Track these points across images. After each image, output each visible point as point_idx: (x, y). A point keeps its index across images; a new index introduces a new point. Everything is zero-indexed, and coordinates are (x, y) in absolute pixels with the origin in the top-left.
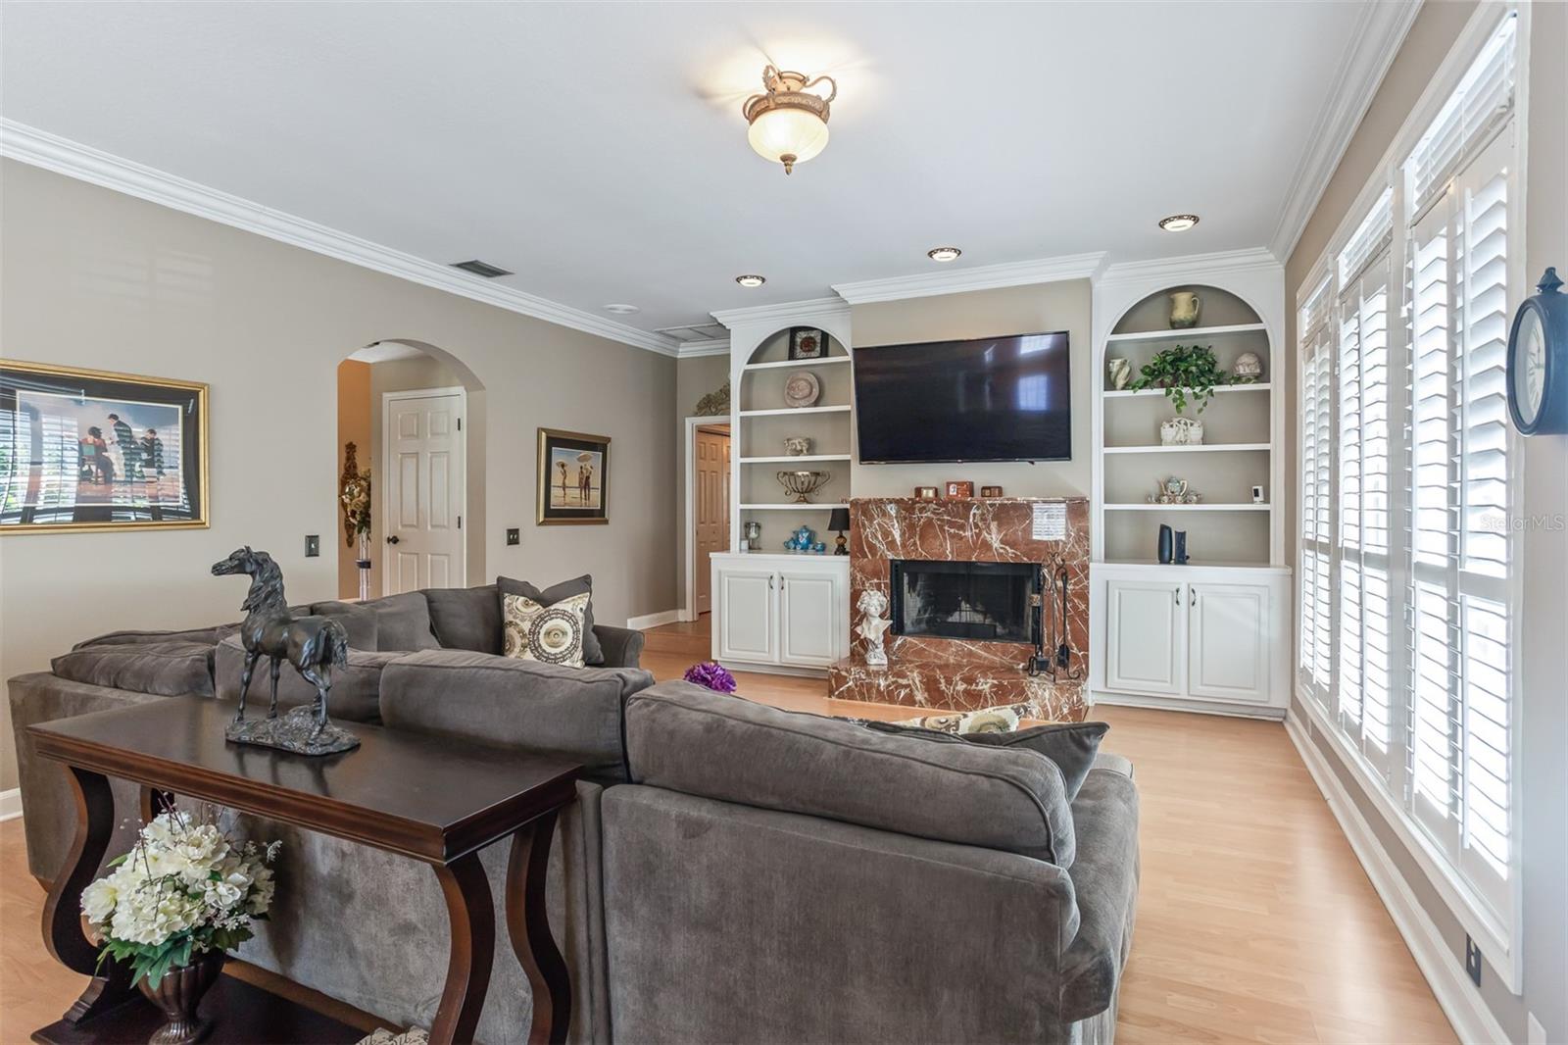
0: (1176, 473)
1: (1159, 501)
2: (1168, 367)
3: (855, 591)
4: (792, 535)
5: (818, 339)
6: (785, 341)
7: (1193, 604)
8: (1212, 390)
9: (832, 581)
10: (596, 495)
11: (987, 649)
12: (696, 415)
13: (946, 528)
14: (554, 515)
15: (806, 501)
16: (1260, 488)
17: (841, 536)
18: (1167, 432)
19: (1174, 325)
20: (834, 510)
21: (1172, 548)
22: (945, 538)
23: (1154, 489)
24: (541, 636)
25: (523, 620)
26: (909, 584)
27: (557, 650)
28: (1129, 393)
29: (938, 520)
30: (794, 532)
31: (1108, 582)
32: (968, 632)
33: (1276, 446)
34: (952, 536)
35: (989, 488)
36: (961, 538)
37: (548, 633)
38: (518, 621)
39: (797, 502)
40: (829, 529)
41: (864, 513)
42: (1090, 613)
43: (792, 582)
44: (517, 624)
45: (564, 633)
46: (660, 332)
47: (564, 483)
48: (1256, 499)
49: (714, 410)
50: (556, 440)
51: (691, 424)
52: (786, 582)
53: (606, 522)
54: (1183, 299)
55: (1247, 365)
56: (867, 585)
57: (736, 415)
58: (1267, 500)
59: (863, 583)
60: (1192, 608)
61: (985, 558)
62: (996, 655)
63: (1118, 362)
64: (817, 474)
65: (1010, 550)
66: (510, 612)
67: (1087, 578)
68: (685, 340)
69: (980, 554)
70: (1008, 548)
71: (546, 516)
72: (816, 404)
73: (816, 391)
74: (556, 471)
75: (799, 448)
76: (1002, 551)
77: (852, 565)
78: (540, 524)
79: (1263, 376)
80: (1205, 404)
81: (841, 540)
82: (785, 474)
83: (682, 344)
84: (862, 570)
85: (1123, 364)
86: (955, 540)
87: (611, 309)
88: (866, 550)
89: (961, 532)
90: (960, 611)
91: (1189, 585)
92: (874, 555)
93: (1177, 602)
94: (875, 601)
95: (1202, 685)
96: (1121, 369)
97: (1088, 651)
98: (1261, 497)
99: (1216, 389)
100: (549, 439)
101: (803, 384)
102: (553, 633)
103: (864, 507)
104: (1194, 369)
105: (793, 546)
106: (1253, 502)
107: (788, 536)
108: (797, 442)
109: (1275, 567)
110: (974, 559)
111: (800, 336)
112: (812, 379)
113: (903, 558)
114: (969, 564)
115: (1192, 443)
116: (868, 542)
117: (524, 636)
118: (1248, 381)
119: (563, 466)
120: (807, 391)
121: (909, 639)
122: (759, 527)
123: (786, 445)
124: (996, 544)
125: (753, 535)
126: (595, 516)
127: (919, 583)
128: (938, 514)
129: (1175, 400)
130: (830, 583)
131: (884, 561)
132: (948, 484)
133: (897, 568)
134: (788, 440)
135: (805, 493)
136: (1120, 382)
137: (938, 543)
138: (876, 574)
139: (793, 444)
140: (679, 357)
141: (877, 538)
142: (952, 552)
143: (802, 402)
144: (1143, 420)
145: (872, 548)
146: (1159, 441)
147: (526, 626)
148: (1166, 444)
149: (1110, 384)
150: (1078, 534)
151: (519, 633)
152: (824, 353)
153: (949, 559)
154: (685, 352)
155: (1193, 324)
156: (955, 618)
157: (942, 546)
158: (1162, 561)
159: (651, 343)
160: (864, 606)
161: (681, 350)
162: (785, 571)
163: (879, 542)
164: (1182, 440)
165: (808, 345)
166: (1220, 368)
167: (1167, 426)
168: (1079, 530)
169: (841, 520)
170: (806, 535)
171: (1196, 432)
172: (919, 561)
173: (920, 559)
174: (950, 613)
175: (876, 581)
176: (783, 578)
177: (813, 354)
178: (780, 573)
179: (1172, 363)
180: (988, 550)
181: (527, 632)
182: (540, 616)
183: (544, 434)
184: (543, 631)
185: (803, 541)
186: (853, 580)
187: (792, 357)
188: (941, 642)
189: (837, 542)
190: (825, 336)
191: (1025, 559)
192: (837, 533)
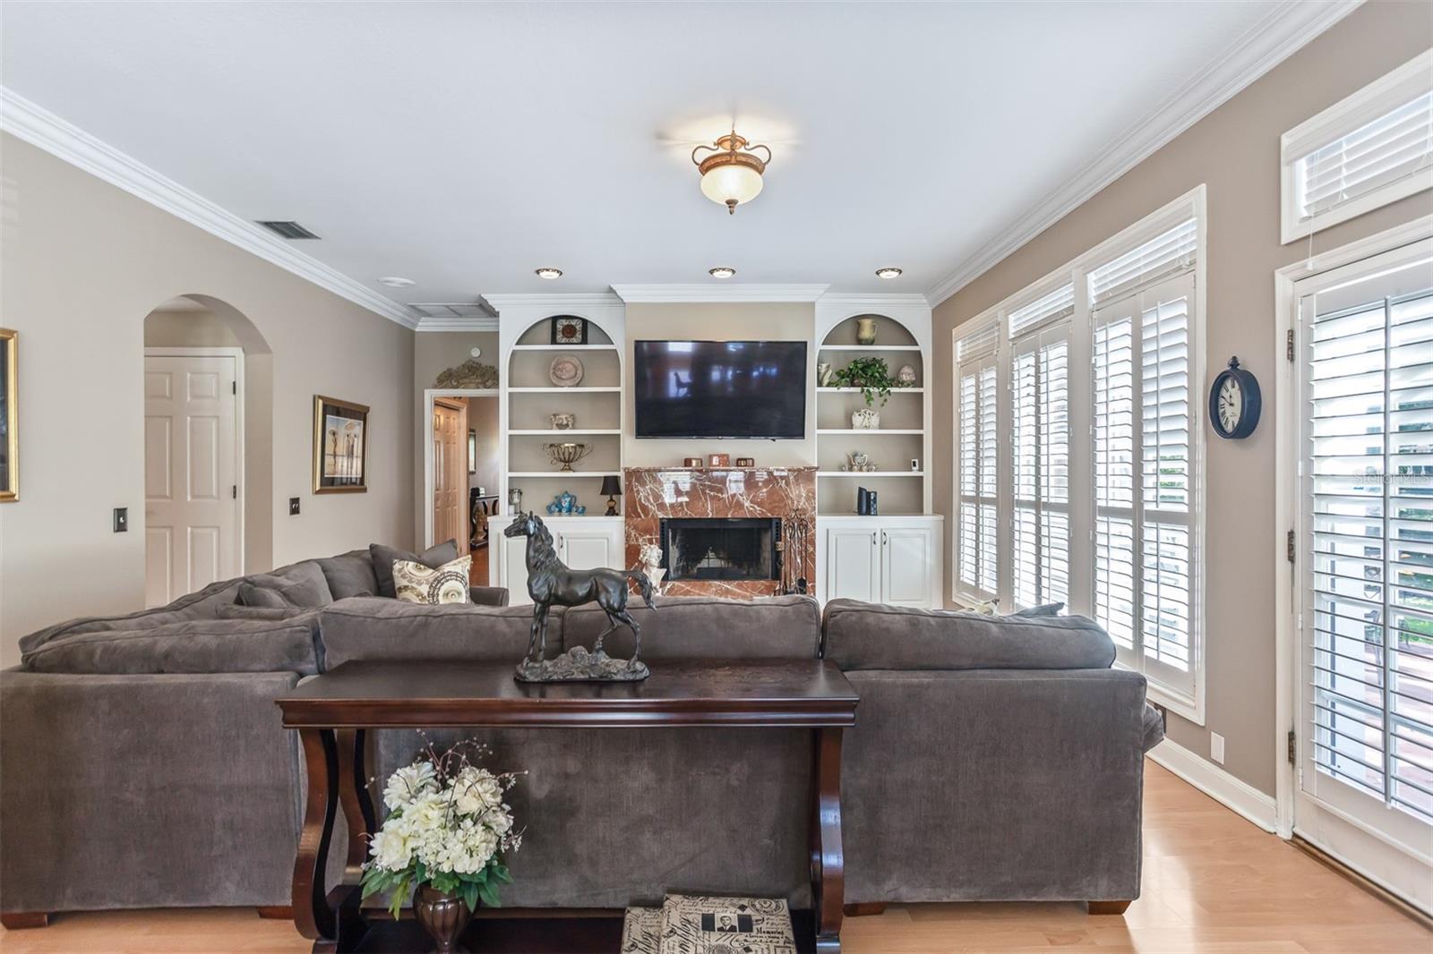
0: (859, 449)
1: (851, 469)
2: (860, 372)
3: (629, 546)
4: (556, 501)
5: (579, 327)
6: (548, 326)
7: (885, 543)
8: (889, 391)
9: (608, 539)
11: (740, 587)
12: (435, 387)
13: (707, 491)
15: (570, 469)
16: (917, 460)
17: (611, 500)
18: (857, 419)
19: (860, 342)
20: (606, 478)
21: (865, 504)
22: (706, 500)
23: (844, 460)
24: (440, 598)
25: (420, 583)
26: (672, 538)
28: (834, 389)
29: (701, 485)
30: (556, 497)
31: (828, 531)
32: (721, 575)
33: (927, 432)
34: (712, 498)
35: (745, 460)
36: (720, 499)
38: (414, 585)
39: (563, 470)
41: (637, 480)
42: (817, 554)
43: (569, 541)
44: (413, 588)
45: (459, 594)
46: (412, 306)
47: (335, 452)
48: (914, 468)
49: (455, 384)
50: (335, 408)
51: (430, 395)
52: (565, 540)
53: (365, 490)
54: (867, 323)
55: (907, 374)
56: (640, 540)
57: (504, 391)
58: (921, 469)
59: (637, 540)
60: (884, 546)
61: (740, 515)
62: (747, 591)
63: (824, 366)
64: (582, 446)
65: (758, 508)
66: (403, 577)
67: (814, 528)
68: (430, 315)
69: (733, 513)
70: (756, 506)
71: (321, 485)
72: (577, 385)
73: (580, 373)
74: (329, 437)
75: (565, 422)
76: (751, 509)
77: (627, 524)
78: (317, 492)
79: (919, 382)
80: (886, 400)
81: (612, 504)
82: (551, 445)
83: (423, 319)
84: (635, 528)
85: (828, 367)
86: (715, 501)
87: (386, 282)
88: (639, 510)
89: (720, 495)
90: (708, 558)
91: (882, 530)
92: (646, 515)
93: (875, 543)
94: (652, 553)
95: (890, 600)
96: (827, 371)
97: (815, 582)
98: (917, 468)
99: (893, 390)
100: (325, 407)
101: (569, 366)
102: (450, 594)
103: (635, 475)
104: (877, 375)
105: (557, 509)
106: (911, 470)
107: (549, 500)
108: (564, 417)
109: (927, 515)
110: (730, 516)
111: (560, 325)
112: (574, 361)
113: (671, 517)
114: (725, 520)
115: (873, 428)
116: (642, 505)
117: (424, 598)
118: (908, 386)
119: (334, 434)
120: (573, 373)
121: (677, 583)
122: (521, 493)
123: (553, 420)
124: (747, 504)
125: (516, 500)
126: (358, 486)
127: (678, 538)
128: (701, 480)
129: (866, 396)
130: (606, 541)
131: (655, 520)
132: (711, 457)
133: (666, 525)
134: (555, 415)
135: (567, 462)
136: (826, 381)
137: (701, 504)
138: (648, 531)
139: (560, 419)
140: (417, 330)
141: (649, 501)
142: (712, 511)
143: (568, 382)
144: (838, 410)
145: (645, 509)
146: (851, 427)
147: (424, 589)
148: (856, 428)
149: (820, 384)
150: (807, 495)
151: (418, 596)
152: (584, 341)
153: (710, 516)
154: (424, 326)
155: (872, 342)
156: (704, 564)
157: (703, 506)
158: (860, 513)
159: (396, 314)
160: (646, 558)
161: (420, 324)
162: (562, 532)
163: (651, 504)
164: (867, 425)
165: (569, 331)
166: (890, 374)
167: (857, 414)
168: (809, 491)
169: (610, 486)
170: (568, 499)
171: (875, 420)
172: (685, 519)
173: (686, 517)
174: (699, 560)
175: (648, 536)
176: (562, 538)
177: (574, 340)
178: (559, 534)
179: (862, 369)
180: (740, 509)
181: (426, 594)
182: (436, 579)
183: (321, 402)
184: (441, 593)
185: (565, 504)
186: (628, 536)
187: (554, 341)
188: (704, 585)
189: (608, 504)
190: (585, 322)
191: (769, 515)
192: (608, 497)
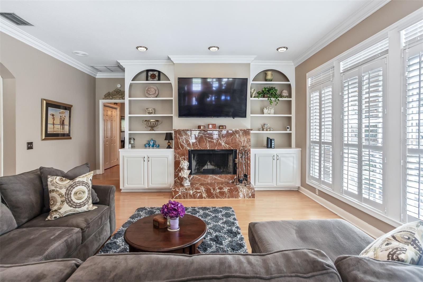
0: (266, 122)
1: (263, 130)
2: (267, 92)
3: (176, 160)
4: (148, 142)
5: (156, 74)
6: (145, 74)
7: (278, 159)
8: (279, 99)
9: (167, 158)
10: (67, 128)
11: (220, 177)
12: (104, 99)
13: (207, 139)
14: (49, 136)
15: (153, 130)
16: (289, 127)
17: (169, 142)
18: (265, 111)
19: (266, 80)
20: (167, 133)
21: (269, 144)
22: (207, 142)
23: (260, 127)
24: (72, 195)
26: (193, 157)
27: (81, 201)
28: (257, 99)
29: (205, 136)
30: (148, 141)
31: (255, 154)
32: (212, 172)
33: (293, 115)
34: (209, 141)
35: (223, 126)
36: (212, 142)
37: (76, 193)
38: (58, 189)
39: (150, 130)
40: (165, 140)
41: (179, 134)
42: (251, 164)
43: (152, 159)
44: (57, 191)
45: (84, 192)
46: (92, 67)
47: (53, 123)
48: (288, 130)
49: (111, 98)
50: (50, 104)
51: (101, 102)
52: (150, 159)
53: (71, 138)
54: (269, 73)
55: (285, 93)
56: (180, 158)
58: (291, 130)
59: (179, 158)
60: (277, 161)
61: (220, 148)
62: (223, 179)
63: (253, 90)
64: (158, 121)
65: (227, 146)
67: (250, 153)
68: (101, 71)
69: (218, 147)
70: (227, 145)
71: (46, 136)
72: (156, 97)
73: (157, 92)
74: (50, 117)
75: (151, 112)
76: (225, 146)
77: (175, 152)
78: (43, 140)
79: (290, 96)
80: (277, 103)
81: (169, 144)
82: (146, 121)
83: (98, 73)
84: (178, 153)
85: (254, 90)
86: (210, 143)
87: (77, 53)
88: (180, 147)
89: (212, 140)
90: (207, 165)
91: (276, 154)
92: (183, 148)
93: (274, 159)
94: (185, 164)
95: (280, 182)
96: (254, 92)
97: (250, 175)
98: (289, 130)
99: (280, 99)
100: (47, 104)
101: (153, 90)
103: (178, 132)
104: (274, 93)
105: (148, 146)
106: (287, 131)
107: (145, 142)
108: (150, 109)
109: (293, 148)
110: (216, 149)
111: (150, 73)
112: (156, 88)
113: (193, 149)
114: (214, 150)
115: (272, 114)
116: (181, 144)
117: (62, 196)
118: (285, 97)
119: (53, 115)
120: (154, 92)
121: (195, 176)
122: (134, 139)
123: (146, 110)
124: (223, 144)
125: (132, 142)
126: (67, 136)
127: (195, 157)
128: (205, 134)
129: (270, 101)
130: (166, 159)
131: (186, 150)
132: (209, 125)
133: (190, 152)
134: (147, 109)
135: (152, 127)
136: (253, 96)
137: (204, 144)
138: (183, 155)
139: (149, 110)
140: (96, 77)
141: (184, 143)
142: (209, 147)
143: (152, 96)
144: (257, 107)
145: (182, 146)
146: (263, 113)
148: (265, 114)
149: (251, 97)
150: (247, 140)
151: (59, 195)
152: (159, 79)
153: (208, 149)
154: (99, 76)
155: (271, 81)
156: (206, 167)
157: (206, 145)
158: (268, 147)
159: (87, 70)
160: (182, 166)
161: (97, 75)
162: (149, 155)
163: (185, 144)
164: (270, 113)
165: (153, 77)
166: (278, 92)
167: (265, 109)
168: (248, 139)
169: (169, 137)
170: (152, 142)
171: (272, 111)
172: (198, 150)
173: (199, 149)
174: (204, 166)
175: (183, 157)
176: (149, 158)
177: (155, 80)
178: (148, 156)
179: (268, 91)
180: (220, 146)
181: (63, 194)
182: (71, 185)
183: (45, 102)
184: (73, 193)
185: (151, 144)
186: (175, 157)
187: (147, 80)
188: (206, 176)
189: (167, 144)
190: (159, 72)
191: (232, 148)
192: (168, 141)
